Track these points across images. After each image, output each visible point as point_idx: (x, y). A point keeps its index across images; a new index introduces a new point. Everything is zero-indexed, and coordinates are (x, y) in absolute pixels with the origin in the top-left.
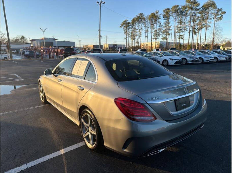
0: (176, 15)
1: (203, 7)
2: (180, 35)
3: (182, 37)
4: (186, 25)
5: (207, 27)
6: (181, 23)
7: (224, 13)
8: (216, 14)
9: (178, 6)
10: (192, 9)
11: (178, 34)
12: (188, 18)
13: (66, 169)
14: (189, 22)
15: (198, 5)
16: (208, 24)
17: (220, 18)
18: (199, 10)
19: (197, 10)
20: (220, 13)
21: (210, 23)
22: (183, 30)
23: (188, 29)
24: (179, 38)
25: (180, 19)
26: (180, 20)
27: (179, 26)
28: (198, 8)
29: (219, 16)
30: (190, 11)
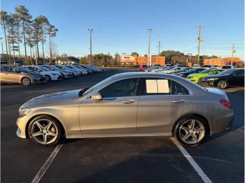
0: (5, 23)
1: (35, 20)
2: (14, 47)
3: (17, 49)
4: (20, 36)
5: (43, 41)
6: (13, 33)
7: (57, 30)
8: (50, 30)
9: (6, 13)
10: (24, 19)
11: (12, 45)
12: (21, 29)
13: (206, 158)
14: (23, 33)
15: (31, 17)
16: (44, 38)
17: (54, 35)
18: (32, 22)
19: (29, 22)
20: (53, 29)
21: (46, 37)
22: (18, 42)
23: (23, 40)
24: (14, 50)
25: (10, 28)
26: (12, 29)
27: (12, 36)
28: (31, 20)
29: (53, 33)
30: (22, 22)
